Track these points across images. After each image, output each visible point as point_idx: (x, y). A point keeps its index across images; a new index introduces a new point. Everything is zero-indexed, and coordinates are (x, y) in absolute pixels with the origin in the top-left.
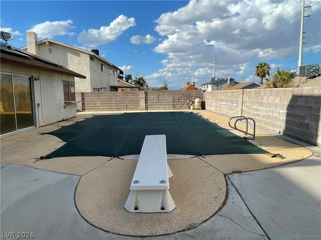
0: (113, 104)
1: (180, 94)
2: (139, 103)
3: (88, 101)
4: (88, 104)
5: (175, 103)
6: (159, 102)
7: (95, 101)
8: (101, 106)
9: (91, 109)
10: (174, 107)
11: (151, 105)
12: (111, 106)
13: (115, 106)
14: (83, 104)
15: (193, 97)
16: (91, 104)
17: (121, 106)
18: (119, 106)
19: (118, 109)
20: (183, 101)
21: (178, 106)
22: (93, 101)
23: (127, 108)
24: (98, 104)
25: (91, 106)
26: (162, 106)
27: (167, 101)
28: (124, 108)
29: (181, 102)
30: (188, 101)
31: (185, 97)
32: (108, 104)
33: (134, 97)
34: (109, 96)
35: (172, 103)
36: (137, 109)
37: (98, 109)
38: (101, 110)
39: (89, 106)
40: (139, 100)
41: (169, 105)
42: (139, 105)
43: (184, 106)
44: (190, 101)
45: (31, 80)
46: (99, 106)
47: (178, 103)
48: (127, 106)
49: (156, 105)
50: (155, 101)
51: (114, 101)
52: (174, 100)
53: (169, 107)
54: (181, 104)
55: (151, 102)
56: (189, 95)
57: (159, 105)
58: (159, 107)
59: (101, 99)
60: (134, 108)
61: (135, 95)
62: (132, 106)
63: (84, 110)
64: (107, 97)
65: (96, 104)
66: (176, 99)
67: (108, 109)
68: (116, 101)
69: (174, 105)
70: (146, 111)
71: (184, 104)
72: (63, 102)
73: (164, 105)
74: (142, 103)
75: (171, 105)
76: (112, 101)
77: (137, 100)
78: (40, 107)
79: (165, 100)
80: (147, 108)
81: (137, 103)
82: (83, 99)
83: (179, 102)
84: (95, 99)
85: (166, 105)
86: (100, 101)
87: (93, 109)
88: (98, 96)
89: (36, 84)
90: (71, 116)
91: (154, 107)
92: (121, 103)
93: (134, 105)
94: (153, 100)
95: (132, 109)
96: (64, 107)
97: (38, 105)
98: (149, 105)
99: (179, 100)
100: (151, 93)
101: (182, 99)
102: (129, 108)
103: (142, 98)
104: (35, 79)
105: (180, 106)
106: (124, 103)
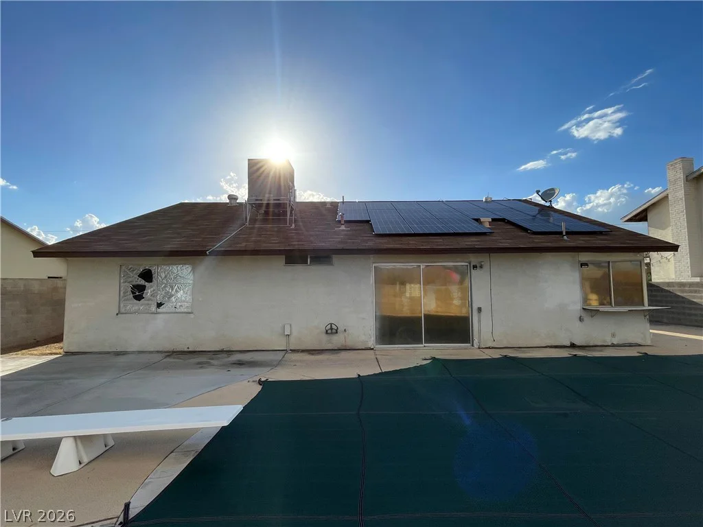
45: (469, 268)
72: (577, 307)
78: (484, 313)
89: (478, 275)
90: (614, 341)
96: (582, 319)
97: (480, 310)
104: (474, 267)
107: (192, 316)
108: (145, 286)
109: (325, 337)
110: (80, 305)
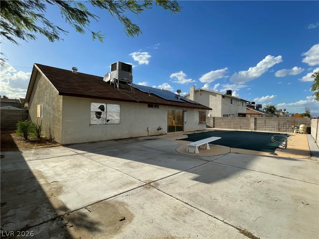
0: (232, 124)
1: (285, 121)
2: (250, 125)
3: (217, 122)
4: (217, 124)
5: (280, 127)
6: (265, 126)
7: (221, 123)
8: (224, 126)
9: (218, 127)
10: (279, 130)
11: (259, 127)
12: (230, 126)
13: (233, 126)
14: (214, 124)
15: (298, 123)
16: (218, 124)
17: (237, 126)
18: (236, 126)
19: (235, 128)
20: (288, 126)
21: (283, 129)
22: (220, 123)
23: (241, 128)
24: (223, 124)
25: (218, 125)
26: (268, 128)
27: (273, 125)
28: (239, 128)
29: (286, 126)
30: (293, 126)
31: (290, 123)
32: (228, 124)
33: (246, 121)
34: (229, 120)
35: (277, 127)
36: (248, 129)
37: (222, 127)
38: (224, 128)
39: (217, 125)
40: (250, 124)
41: (274, 128)
42: (250, 127)
43: (289, 130)
44: (295, 126)
45: (184, 111)
46: (223, 126)
47: (282, 127)
48: (241, 127)
49: (263, 127)
50: (262, 125)
51: (232, 123)
52: (279, 124)
53: (274, 130)
54: (286, 128)
55: (259, 125)
56: (295, 121)
57: (265, 127)
58: (265, 129)
59: (224, 121)
60: (246, 128)
61: (247, 120)
62: (244, 127)
63: (214, 127)
64: (228, 120)
65: (221, 124)
66: (281, 124)
67: (228, 127)
68: (233, 123)
69: (279, 128)
70: (254, 131)
71: (288, 128)
72: (198, 122)
73: (270, 128)
74: (252, 125)
75: (276, 128)
76: (231, 123)
77: (248, 123)
78: (186, 123)
79: (270, 124)
80: (255, 129)
81: (248, 125)
82: (214, 121)
83: (284, 126)
84: (221, 121)
85: (272, 128)
86: (224, 123)
87: (219, 127)
88: (223, 120)
89: (185, 113)
90: (202, 129)
91: (261, 129)
92: (237, 125)
93: (246, 127)
94: (261, 124)
95: (245, 129)
96: (199, 125)
97: (185, 122)
98: (257, 127)
99: (283, 125)
100: (259, 118)
101: (286, 124)
102: (243, 128)
103: (253, 122)
104: (185, 111)
105: (285, 129)
106: (239, 125)
107: (120, 125)
108: (101, 113)
109: (157, 131)
110: (71, 120)
